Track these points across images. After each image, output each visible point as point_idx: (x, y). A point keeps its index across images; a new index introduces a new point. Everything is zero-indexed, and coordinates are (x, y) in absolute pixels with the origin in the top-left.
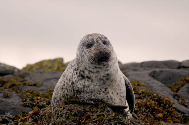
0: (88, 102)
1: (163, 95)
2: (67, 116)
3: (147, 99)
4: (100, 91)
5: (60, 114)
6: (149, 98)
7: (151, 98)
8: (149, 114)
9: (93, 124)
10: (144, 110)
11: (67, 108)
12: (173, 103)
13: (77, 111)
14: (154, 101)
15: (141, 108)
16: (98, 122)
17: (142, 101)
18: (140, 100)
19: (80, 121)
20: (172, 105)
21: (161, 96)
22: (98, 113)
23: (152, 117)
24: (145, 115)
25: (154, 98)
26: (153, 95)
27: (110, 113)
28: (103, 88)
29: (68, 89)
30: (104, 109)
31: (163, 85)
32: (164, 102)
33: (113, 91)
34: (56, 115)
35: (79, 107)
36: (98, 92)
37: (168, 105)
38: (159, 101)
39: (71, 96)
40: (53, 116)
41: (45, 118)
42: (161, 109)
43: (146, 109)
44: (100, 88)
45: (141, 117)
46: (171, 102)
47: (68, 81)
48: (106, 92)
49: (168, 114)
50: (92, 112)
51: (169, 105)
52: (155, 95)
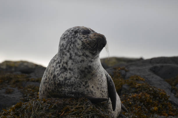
0: (69, 95)
1: (159, 89)
2: (47, 109)
3: (143, 93)
4: (81, 84)
5: (40, 107)
6: (145, 92)
7: (146, 92)
8: (144, 107)
9: (71, 116)
10: (138, 103)
11: (48, 101)
12: (169, 97)
13: (57, 105)
14: (149, 95)
15: (136, 102)
16: (77, 115)
17: (137, 95)
18: (135, 94)
19: (59, 114)
20: (167, 99)
21: (157, 90)
22: (77, 105)
23: (147, 110)
24: (139, 108)
25: (150, 92)
26: (149, 88)
27: (89, 106)
28: (83, 81)
29: (50, 83)
30: (84, 102)
31: (162, 79)
32: (160, 95)
33: (93, 85)
34: (37, 109)
35: (60, 100)
36: (79, 86)
37: (163, 99)
38: (155, 95)
39: (52, 90)
40: (34, 109)
41: (26, 111)
42: (156, 103)
43: (141, 102)
44: (80, 80)
45: (135, 110)
46: (166, 96)
47: (50, 74)
48: (86, 86)
49: (164, 107)
50: (72, 105)
51: (165, 99)
52: (151, 89)
